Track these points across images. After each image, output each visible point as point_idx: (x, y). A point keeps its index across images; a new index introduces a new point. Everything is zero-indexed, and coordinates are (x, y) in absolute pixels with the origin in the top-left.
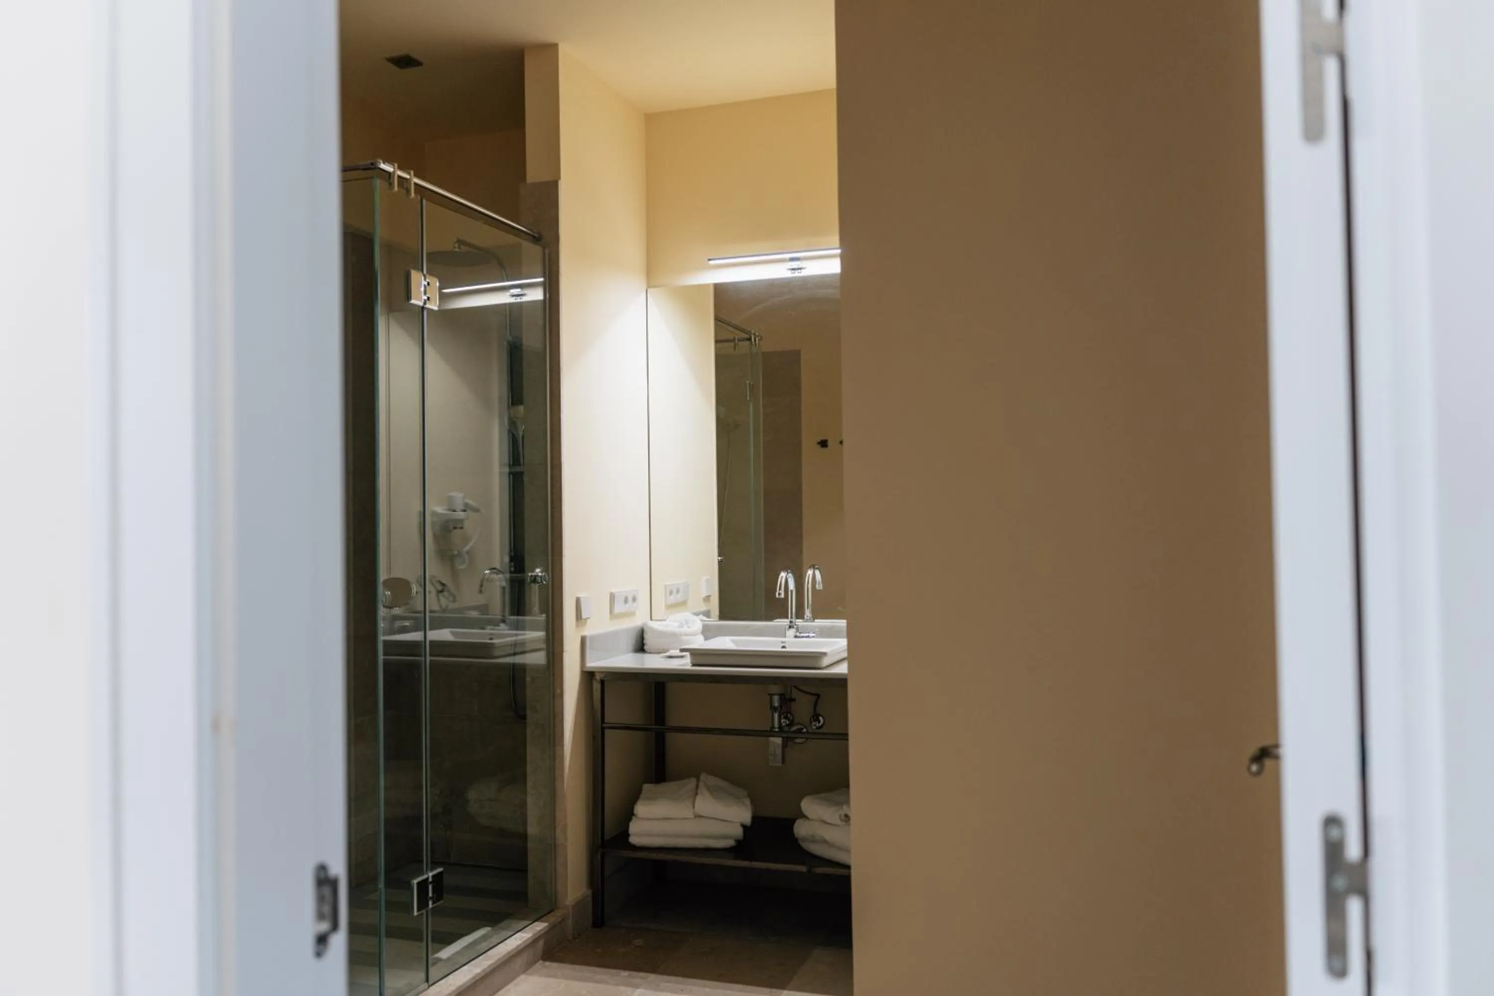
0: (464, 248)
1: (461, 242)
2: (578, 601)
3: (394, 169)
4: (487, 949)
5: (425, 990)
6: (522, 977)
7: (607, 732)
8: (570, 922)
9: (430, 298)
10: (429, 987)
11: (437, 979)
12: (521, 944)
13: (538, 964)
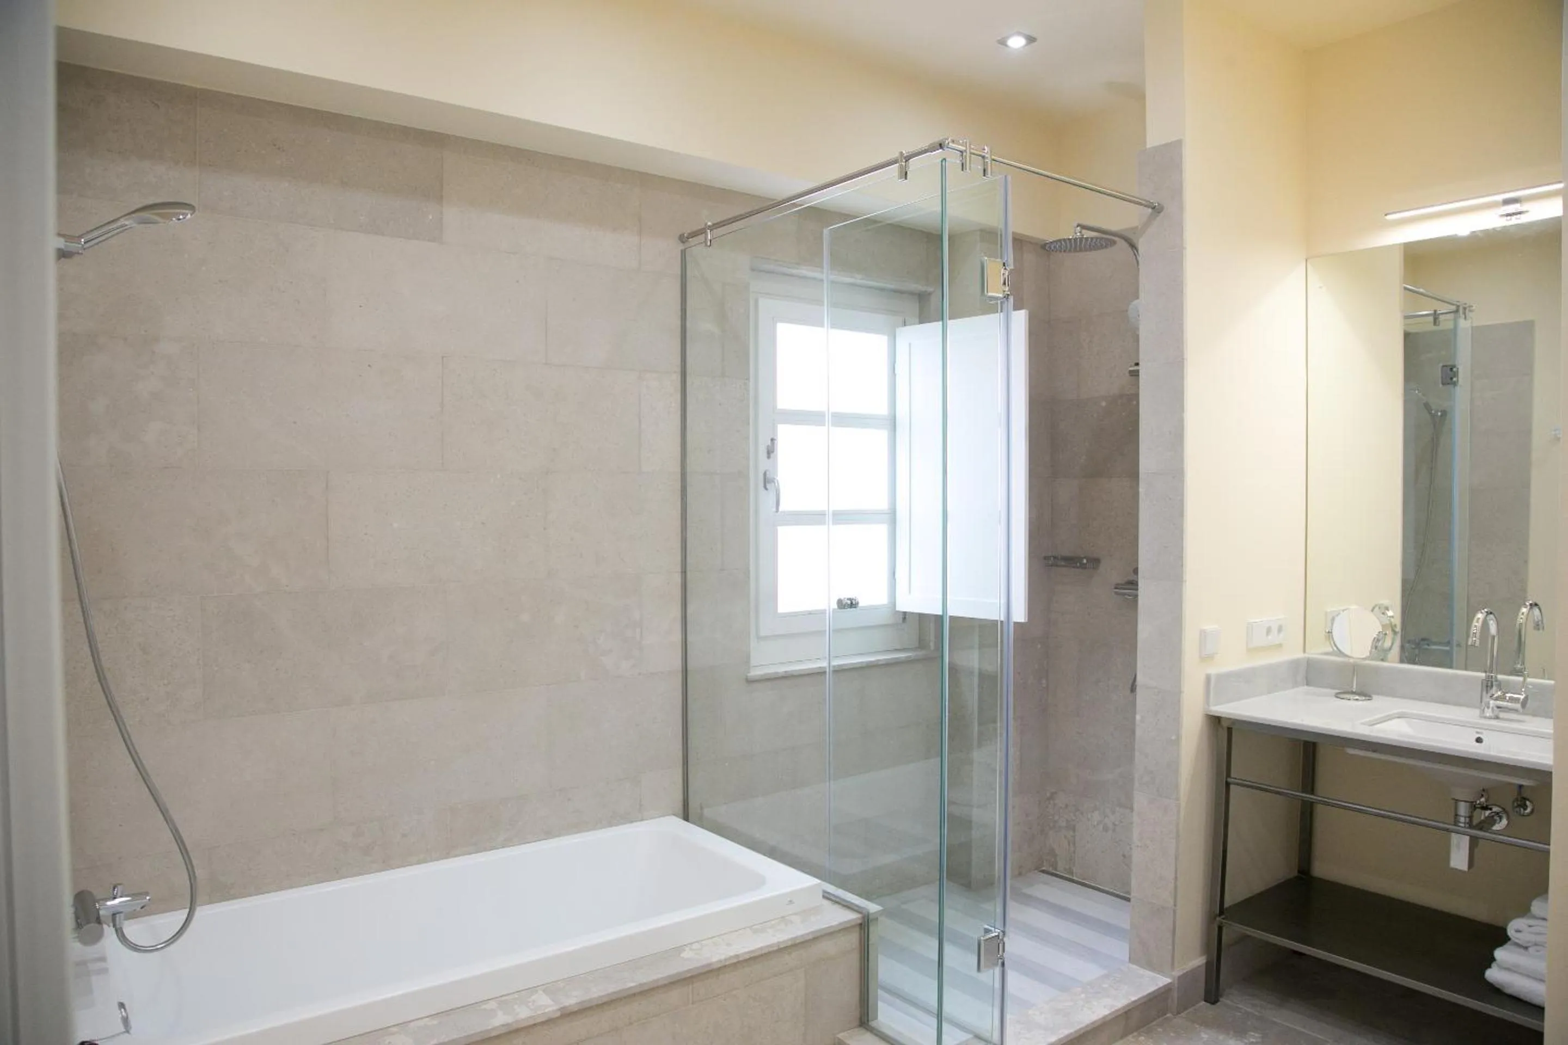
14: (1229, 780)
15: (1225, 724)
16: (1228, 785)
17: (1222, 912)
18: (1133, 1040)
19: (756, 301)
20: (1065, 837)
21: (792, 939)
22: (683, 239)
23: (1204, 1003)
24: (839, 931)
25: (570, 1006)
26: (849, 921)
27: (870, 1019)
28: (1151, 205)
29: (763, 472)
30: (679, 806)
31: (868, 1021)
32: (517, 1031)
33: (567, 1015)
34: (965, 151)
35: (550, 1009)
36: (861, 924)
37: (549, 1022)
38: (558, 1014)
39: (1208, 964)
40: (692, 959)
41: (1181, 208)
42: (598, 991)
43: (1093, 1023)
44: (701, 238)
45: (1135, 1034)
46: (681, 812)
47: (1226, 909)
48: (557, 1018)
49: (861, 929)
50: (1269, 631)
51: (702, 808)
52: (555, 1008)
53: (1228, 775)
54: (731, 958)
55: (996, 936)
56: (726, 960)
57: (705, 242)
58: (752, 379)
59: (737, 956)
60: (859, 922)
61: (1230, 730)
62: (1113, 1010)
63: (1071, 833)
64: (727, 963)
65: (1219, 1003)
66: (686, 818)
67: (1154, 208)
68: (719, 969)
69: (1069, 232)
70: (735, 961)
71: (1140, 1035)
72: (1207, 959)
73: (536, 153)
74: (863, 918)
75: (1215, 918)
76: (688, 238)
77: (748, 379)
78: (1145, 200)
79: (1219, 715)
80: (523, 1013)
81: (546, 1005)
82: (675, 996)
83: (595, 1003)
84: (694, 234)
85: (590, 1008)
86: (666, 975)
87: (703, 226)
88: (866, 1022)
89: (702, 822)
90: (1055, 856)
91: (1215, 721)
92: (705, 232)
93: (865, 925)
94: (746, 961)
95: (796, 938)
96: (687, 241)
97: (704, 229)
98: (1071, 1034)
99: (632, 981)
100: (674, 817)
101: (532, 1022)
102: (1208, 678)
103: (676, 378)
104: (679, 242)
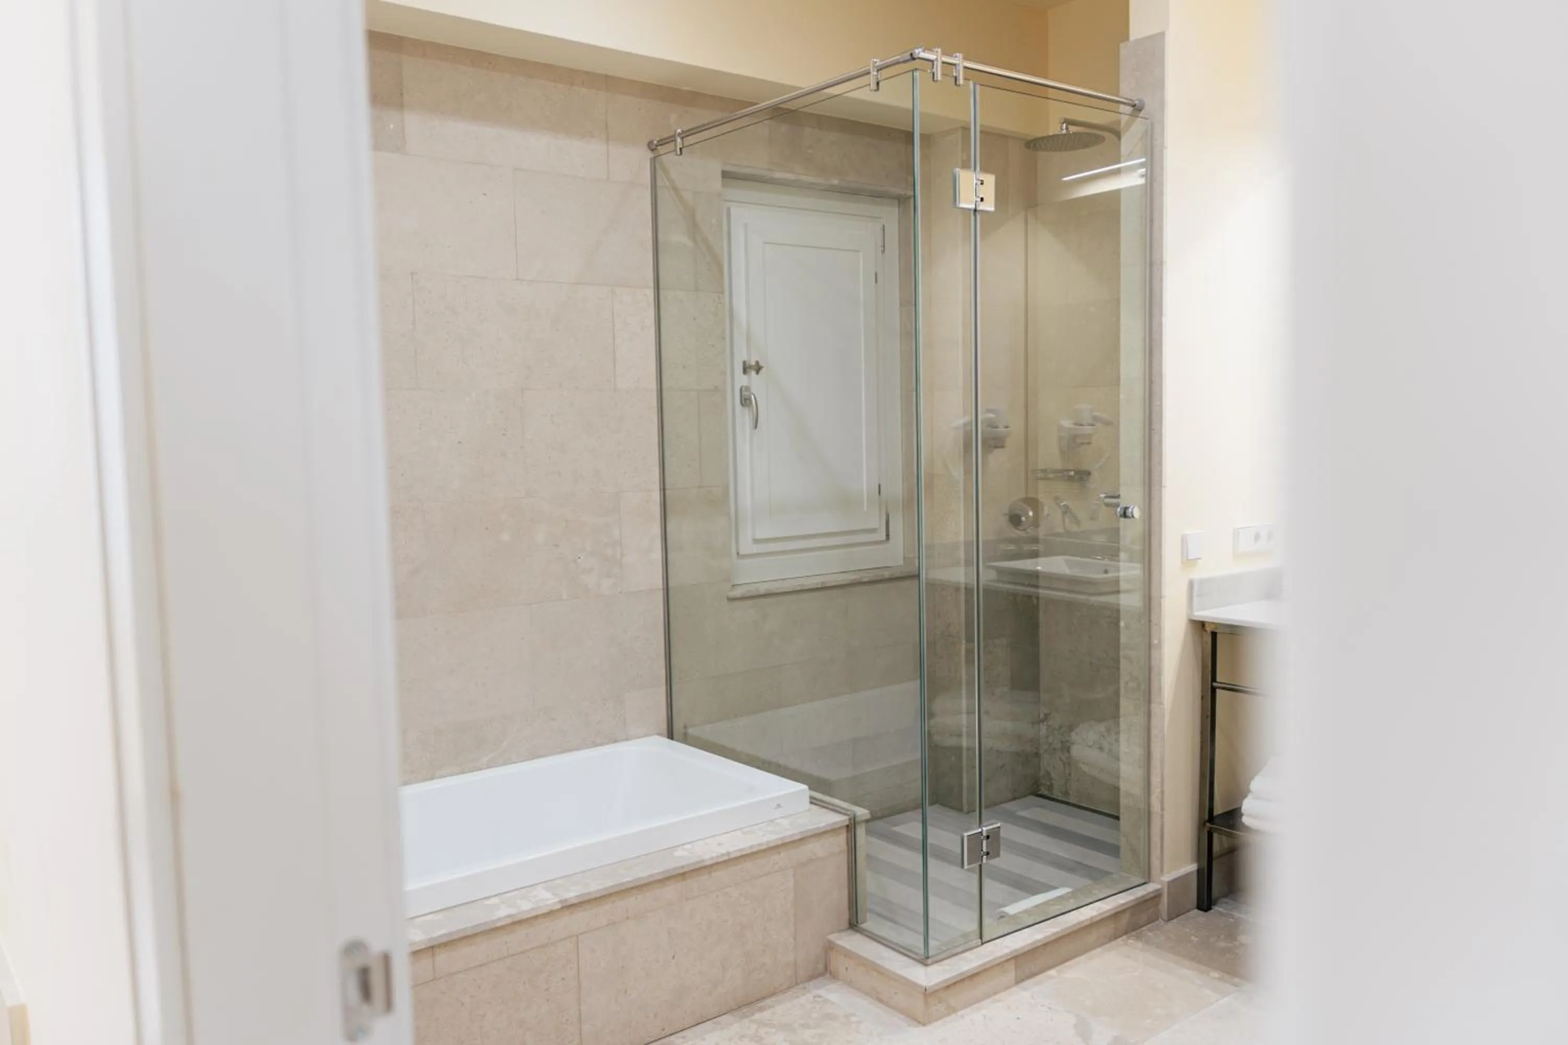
0: (1073, 129)
1: (1069, 122)
2: (1184, 540)
3: (937, 56)
4: (1058, 913)
5: (978, 946)
6: (1099, 950)
7: (1219, 692)
8: (1165, 899)
9: (985, 200)
10: (982, 944)
11: (995, 937)
12: (1096, 916)
13: (1120, 939)
14: (1215, 684)
15: (1209, 629)
16: (1213, 690)
17: (1211, 818)
18: (1122, 943)
19: (729, 210)
20: (1061, 760)
21: (781, 839)
22: (652, 147)
23: (1196, 911)
24: (825, 832)
25: (571, 898)
26: (835, 823)
27: (859, 921)
28: (1131, 102)
29: (739, 387)
30: (664, 726)
31: (857, 922)
32: (520, 922)
33: (569, 907)
34: (937, 59)
35: (553, 901)
36: (847, 826)
37: (550, 914)
38: (559, 906)
39: (1199, 871)
40: (685, 857)
41: (1162, 104)
42: (595, 886)
43: (1078, 923)
44: (670, 146)
45: (1124, 937)
46: (665, 732)
47: (1217, 816)
48: (558, 910)
49: (847, 831)
50: (1257, 537)
51: (685, 727)
52: (557, 900)
53: (1214, 679)
54: (723, 855)
55: (980, 832)
56: (717, 857)
57: (675, 150)
58: (727, 293)
59: (728, 853)
60: (847, 823)
61: (1214, 635)
62: (1100, 912)
63: (1067, 755)
64: (720, 860)
65: (1212, 911)
66: (671, 736)
67: (1134, 106)
68: (711, 866)
69: (1055, 128)
70: (726, 858)
71: (1129, 938)
72: (1199, 866)
73: (497, 56)
74: (850, 819)
75: (1204, 824)
76: (657, 146)
77: (722, 292)
78: (1126, 99)
79: (1204, 620)
80: (525, 907)
81: (547, 899)
82: (670, 892)
83: (593, 896)
84: (663, 142)
85: (588, 902)
86: (661, 870)
87: (671, 134)
88: (855, 923)
89: (686, 739)
90: (1050, 779)
91: (1199, 626)
92: (675, 141)
93: (851, 827)
94: (736, 858)
95: (784, 837)
96: (656, 149)
97: (674, 136)
98: (1058, 932)
99: (628, 877)
100: (657, 737)
101: (534, 914)
102: (1191, 584)
103: (650, 293)
104: (648, 150)
